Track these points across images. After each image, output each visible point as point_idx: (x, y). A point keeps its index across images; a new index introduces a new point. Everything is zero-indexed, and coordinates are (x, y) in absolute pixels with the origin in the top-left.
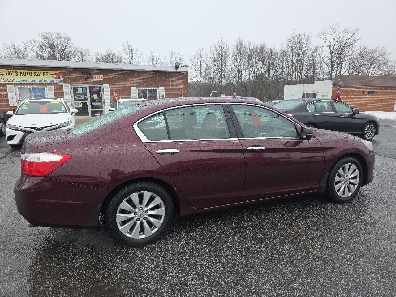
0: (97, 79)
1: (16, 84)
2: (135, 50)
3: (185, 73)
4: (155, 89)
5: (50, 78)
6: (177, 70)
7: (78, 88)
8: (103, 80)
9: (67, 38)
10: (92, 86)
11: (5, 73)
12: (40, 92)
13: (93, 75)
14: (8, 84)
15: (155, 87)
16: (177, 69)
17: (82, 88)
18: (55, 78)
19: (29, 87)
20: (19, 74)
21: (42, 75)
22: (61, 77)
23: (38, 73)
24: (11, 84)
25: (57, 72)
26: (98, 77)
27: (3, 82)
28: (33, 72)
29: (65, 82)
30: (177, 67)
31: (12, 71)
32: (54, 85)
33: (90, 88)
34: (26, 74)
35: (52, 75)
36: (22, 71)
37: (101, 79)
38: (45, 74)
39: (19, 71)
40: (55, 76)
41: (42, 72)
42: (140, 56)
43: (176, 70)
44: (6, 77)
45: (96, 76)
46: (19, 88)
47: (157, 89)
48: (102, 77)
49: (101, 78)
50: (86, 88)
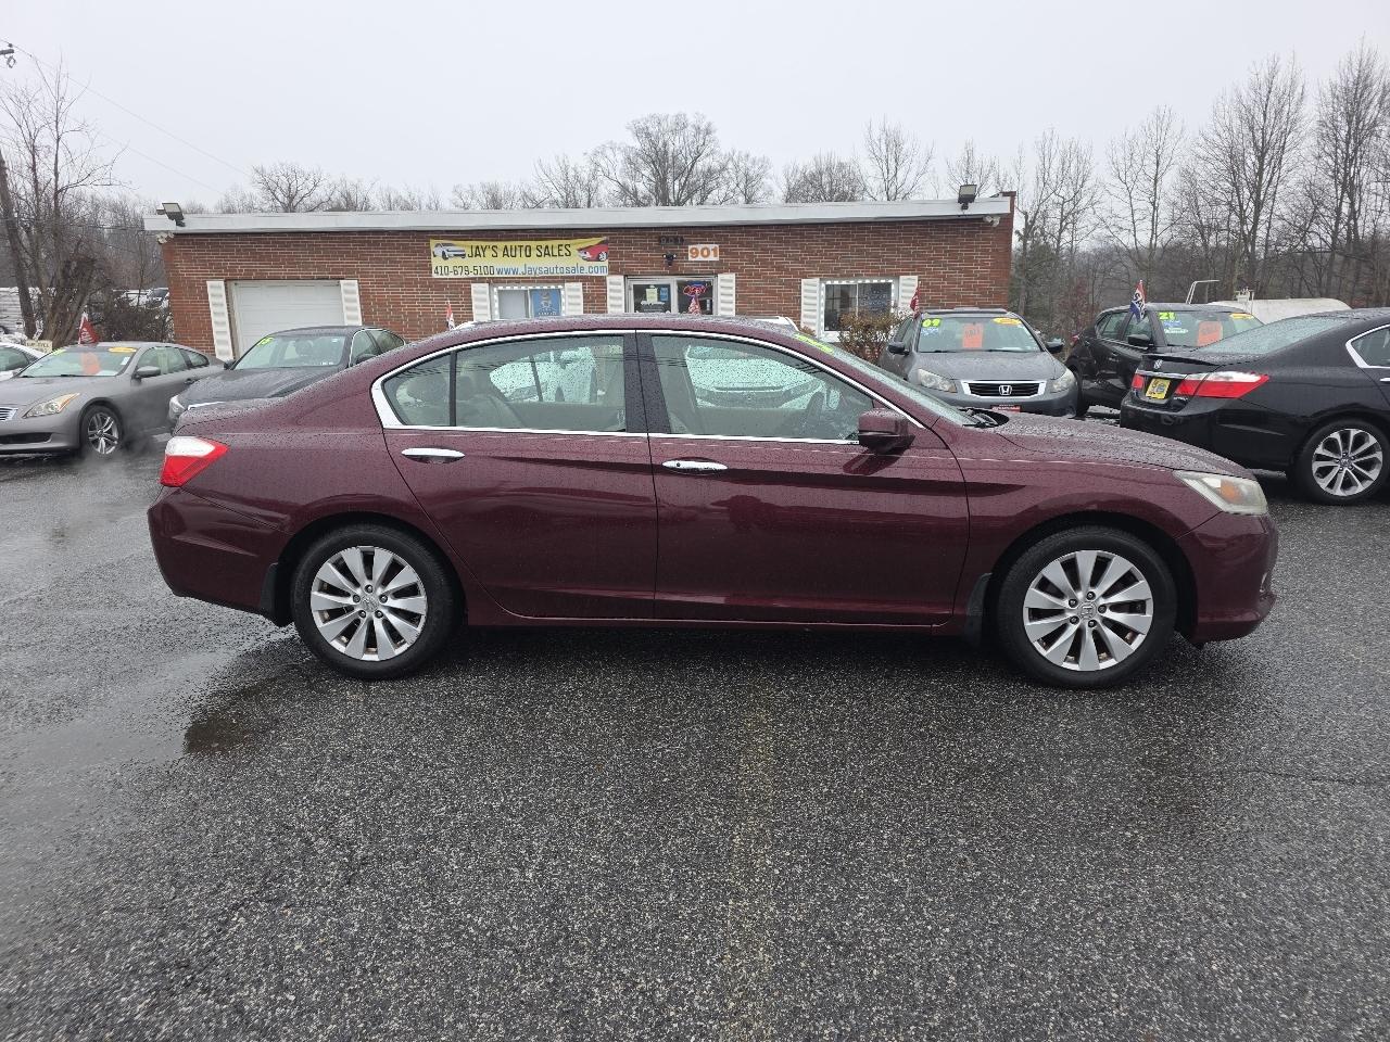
0: (700, 258)
1: (493, 282)
2: (906, 147)
3: (997, 221)
4: (883, 281)
5: (573, 259)
6: (966, 212)
7: (648, 286)
8: (717, 259)
9: (703, 127)
10: (686, 279)
11: (468, 252)
12: (550, 302)
13: (690, 247)
14: (475, 280)
15: (883, 275)
16: (965, 207)
17: (659, 287)
18: (588, 260)
19: (523, 288)
20: (500, 254)
21: (556, 252)
22: (603, 256)
23: (547, 247)
24: (481, 280)
25: (594, 241)
26: (705, 253)
27: (464, 276)
28: (533, 244)
29: (613, 270)
30: (966, 200)
31: (484, 244)
32: (583, 279)
33: (681, 285)
34: (518, 253)
35: (580, 250)
36: (509, 244)
37: (712, 258)
38: (563, 248)
39: (501, 245)
40: (588, 255)
41: (556, 243)
42: (923, 163)
43: (961, 213)
44: (470, 262)
45: (700, 247)
46: (499, 291)
47: (890, 281)
48: (714, 250)
49: (712, 253)
50: (668, 286)
